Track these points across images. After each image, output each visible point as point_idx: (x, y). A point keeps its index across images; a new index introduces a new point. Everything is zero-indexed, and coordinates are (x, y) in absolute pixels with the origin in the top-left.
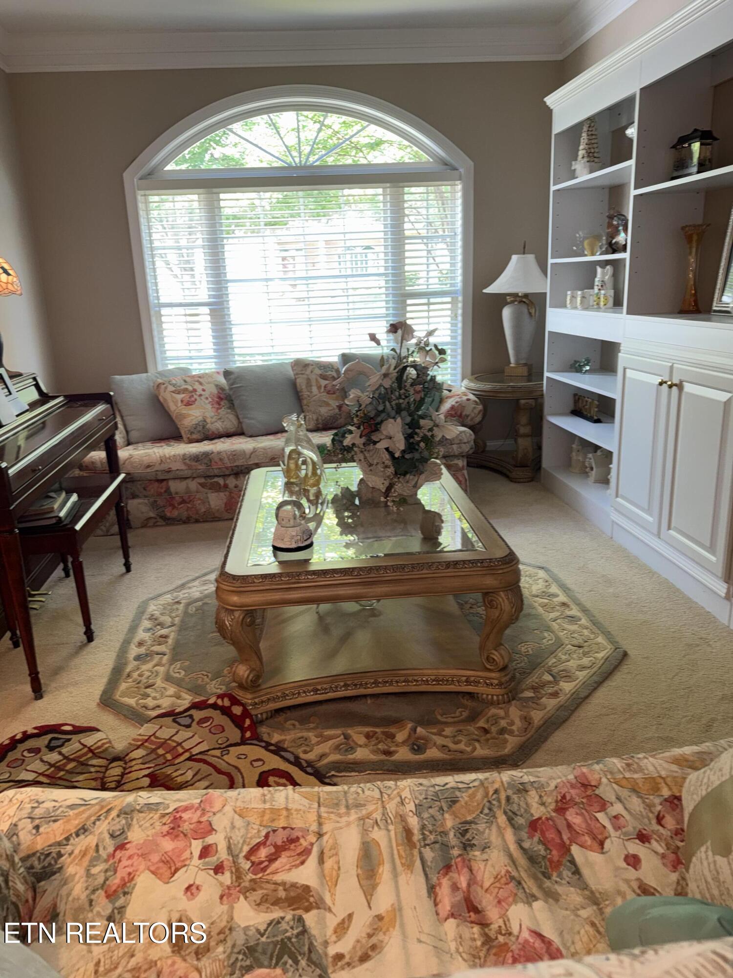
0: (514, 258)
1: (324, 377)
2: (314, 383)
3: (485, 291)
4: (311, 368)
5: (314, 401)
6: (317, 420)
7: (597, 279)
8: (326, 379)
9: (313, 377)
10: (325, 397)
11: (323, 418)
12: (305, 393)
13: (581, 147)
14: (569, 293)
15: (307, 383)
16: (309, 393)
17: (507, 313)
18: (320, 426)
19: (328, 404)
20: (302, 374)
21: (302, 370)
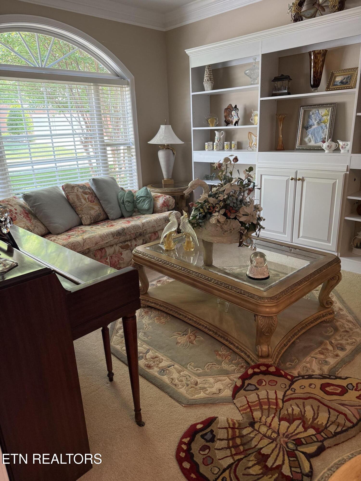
0: (162, 127)
1: (85, 193)
2: (81, 197)
3: (148, 143)
4: (76, 188)
5: (85, 207)
6: (91, 218)
7: (216, 137)
8: (87, 194)
9: (79, 194)
10: (91, 205)
11: (93, 217)
12: (78, 204)
13: (205, 76)
14: (206, 143)
15: (77, 198)
16: (80, 203)
17: (161, 154)
18: (93, 221)
19: (94, 209)
20: (72, 192)
21: (71, 190)
